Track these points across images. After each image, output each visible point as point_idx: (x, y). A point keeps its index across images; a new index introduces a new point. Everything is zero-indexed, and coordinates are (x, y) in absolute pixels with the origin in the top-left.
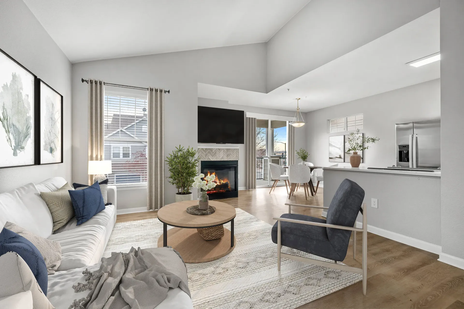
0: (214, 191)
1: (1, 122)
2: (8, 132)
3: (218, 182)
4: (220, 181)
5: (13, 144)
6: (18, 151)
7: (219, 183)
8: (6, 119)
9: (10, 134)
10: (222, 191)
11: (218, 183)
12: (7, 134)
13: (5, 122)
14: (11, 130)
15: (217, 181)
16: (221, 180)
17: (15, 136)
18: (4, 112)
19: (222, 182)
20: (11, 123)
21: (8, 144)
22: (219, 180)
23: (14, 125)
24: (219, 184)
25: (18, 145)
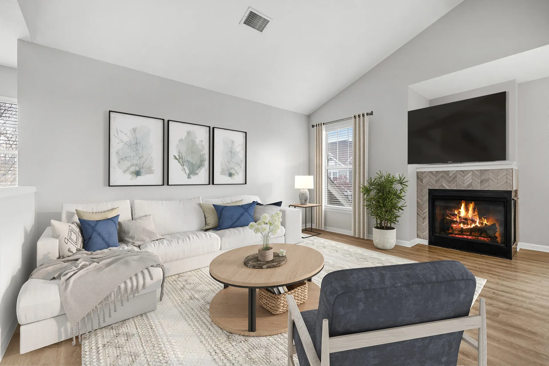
0: (470, 237)
1: (177, 160)
2: (183, 165)
3: (478, 221)
4: (482, 220)
5: (187, 171)
6: (192, 176)
7: (479, 223)
8: (181, 158)
9: (184, 166)
10: (482, 238)
11: (477, 224)
12: (182, 166)
13: (181, 160)
14: (186, 164)
15: (476, 220)
16: (483, 218)
17: (189, 167)
18: (179, 154)
19: (484, 223)
20: (185, 160)
21: (183, 173)
22: (480, 218)
23: (188, 161)
24: (479, 225)
25: (192, 172)
